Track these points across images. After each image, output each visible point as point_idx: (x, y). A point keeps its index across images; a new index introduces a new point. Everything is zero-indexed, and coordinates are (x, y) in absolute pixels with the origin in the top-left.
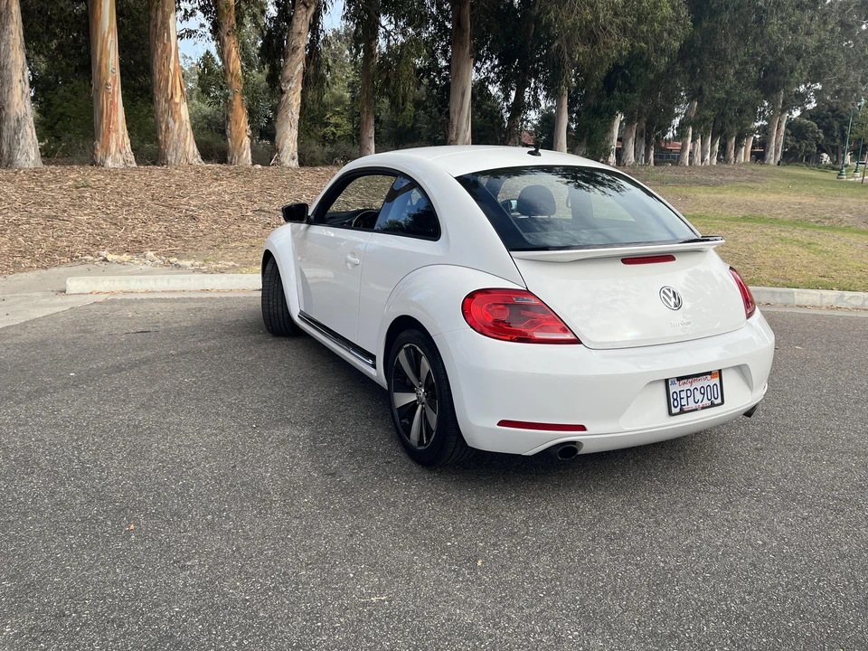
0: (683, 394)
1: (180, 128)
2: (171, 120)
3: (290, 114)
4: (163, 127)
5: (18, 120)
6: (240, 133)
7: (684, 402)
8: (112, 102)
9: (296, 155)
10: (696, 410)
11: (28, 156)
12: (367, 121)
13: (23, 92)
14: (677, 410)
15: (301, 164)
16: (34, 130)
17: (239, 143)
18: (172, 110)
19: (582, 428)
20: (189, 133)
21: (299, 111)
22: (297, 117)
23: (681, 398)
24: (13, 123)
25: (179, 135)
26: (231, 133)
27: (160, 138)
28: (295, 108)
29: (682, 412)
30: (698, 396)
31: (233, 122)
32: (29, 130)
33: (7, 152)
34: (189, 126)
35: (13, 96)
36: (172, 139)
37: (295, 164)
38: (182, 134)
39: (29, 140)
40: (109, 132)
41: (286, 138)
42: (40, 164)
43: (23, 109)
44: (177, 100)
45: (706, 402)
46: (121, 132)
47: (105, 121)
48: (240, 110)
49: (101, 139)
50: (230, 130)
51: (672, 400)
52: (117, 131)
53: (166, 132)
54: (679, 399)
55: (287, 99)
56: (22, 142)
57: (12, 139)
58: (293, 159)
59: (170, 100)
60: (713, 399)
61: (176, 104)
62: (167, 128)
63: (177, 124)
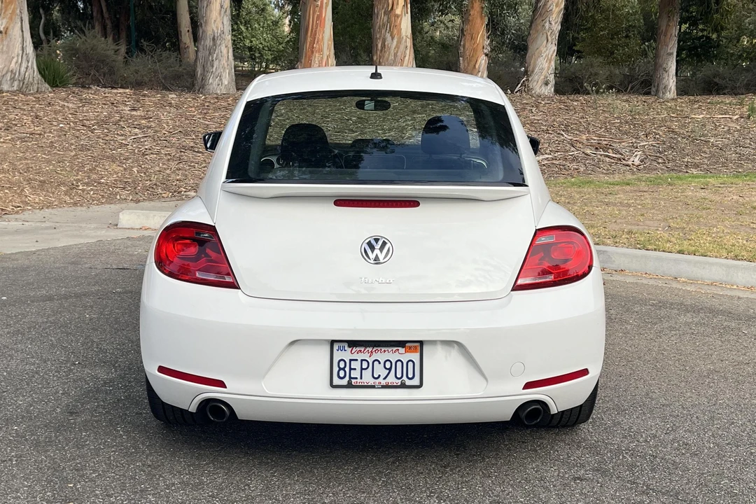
0: (355, 365)
1: (397, 47)
2: (388, 35)
3: (547, 25)
4: (380, 45)
5: (214, 39)
6: (475, 50)
7: (354, 374)
8: (319, 17)
9: (552, 78)
10: (373, 387)
11: (221, 80)
12: (666, 31)
13: (222, 7)
14: (345, 382)
15: (558, 91)
16: (231, 50)
17: (473, 63)
18: (392, 26)
19: (221, 384)
20: (408, 52)
21: (560, 20)
22: (557, 27)
23: (351, 369)
24: (209, 42)
25: (395, 55)
26: (464, 52)
27: (375, 58)
28: (554, 16)
29: (350, 386)
30: (380, 370)
31: (468, 37)
32: (224, 51)
33: (201, 74)
34: (409, 43)
35: (211, 11)
36: (388, 59)
37: (549, 90)
38: (399, 54)
39: (224, 61)
40: (312, 52)
41: (540, 55)
42: (233, 90)
43: (220, 26)
44: (398, 11)
45: (392, 379)
46: (326, 52)
47: (309, 39)
48: (479, 21)
49: (303, 61)
50: (464, 48)
51: (336, 369)
52: (321, 51)
53: (381, 51)
54: (347, 369)
55: (545, 5)
56: (216, 63)
57: (206, 61)
58: (547, 84)
59: (390, 12)
60: (405, 378)
61: (397, 16)
62: (384, 45)
63: (395, 41)
